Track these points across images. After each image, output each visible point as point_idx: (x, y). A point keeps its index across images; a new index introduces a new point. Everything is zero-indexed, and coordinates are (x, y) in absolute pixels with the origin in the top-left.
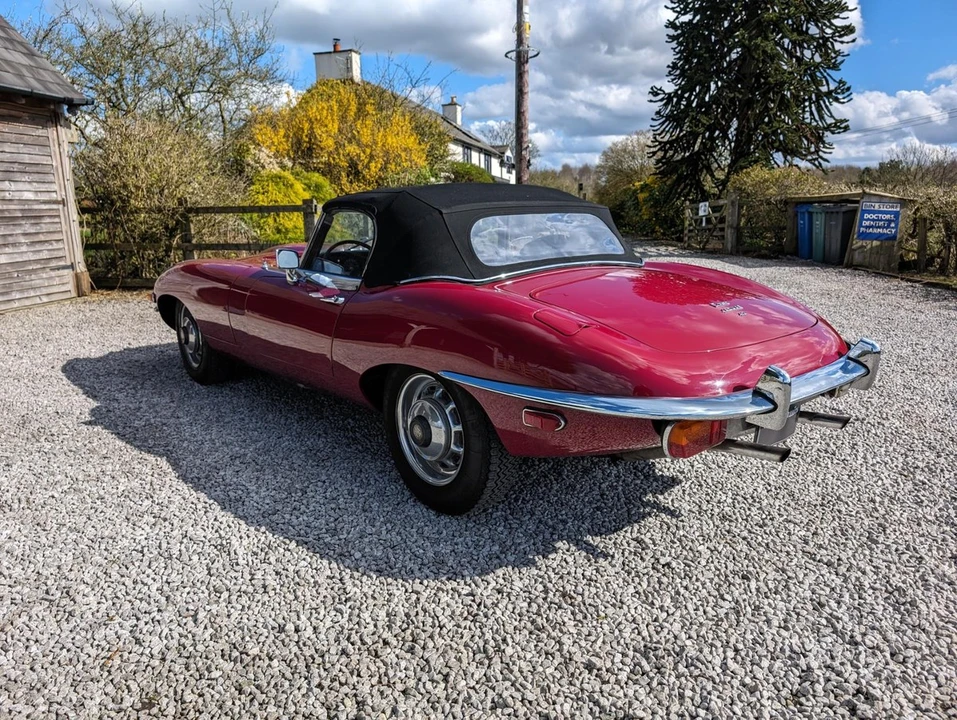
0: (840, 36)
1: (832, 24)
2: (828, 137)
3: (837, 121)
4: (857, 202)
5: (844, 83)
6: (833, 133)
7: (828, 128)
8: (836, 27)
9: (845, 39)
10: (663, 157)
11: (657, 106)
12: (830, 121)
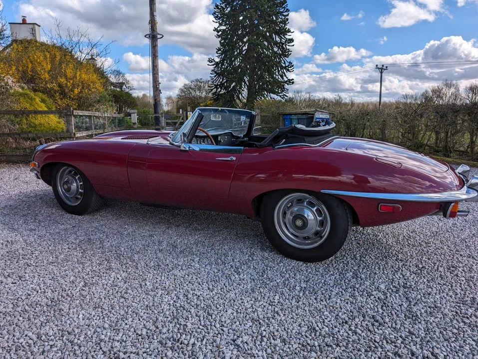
0: (288, 43)
1: (285, 38)
2: (286, 86)
3: (289, 80)
4: (313, 114)
5: (291, 63)
6: (288, 84)
7: (286, 82)
8: (287, 39)
9: (290, 44)
10: (216, 92)
11: (212, 68)
12: (286, 79)
